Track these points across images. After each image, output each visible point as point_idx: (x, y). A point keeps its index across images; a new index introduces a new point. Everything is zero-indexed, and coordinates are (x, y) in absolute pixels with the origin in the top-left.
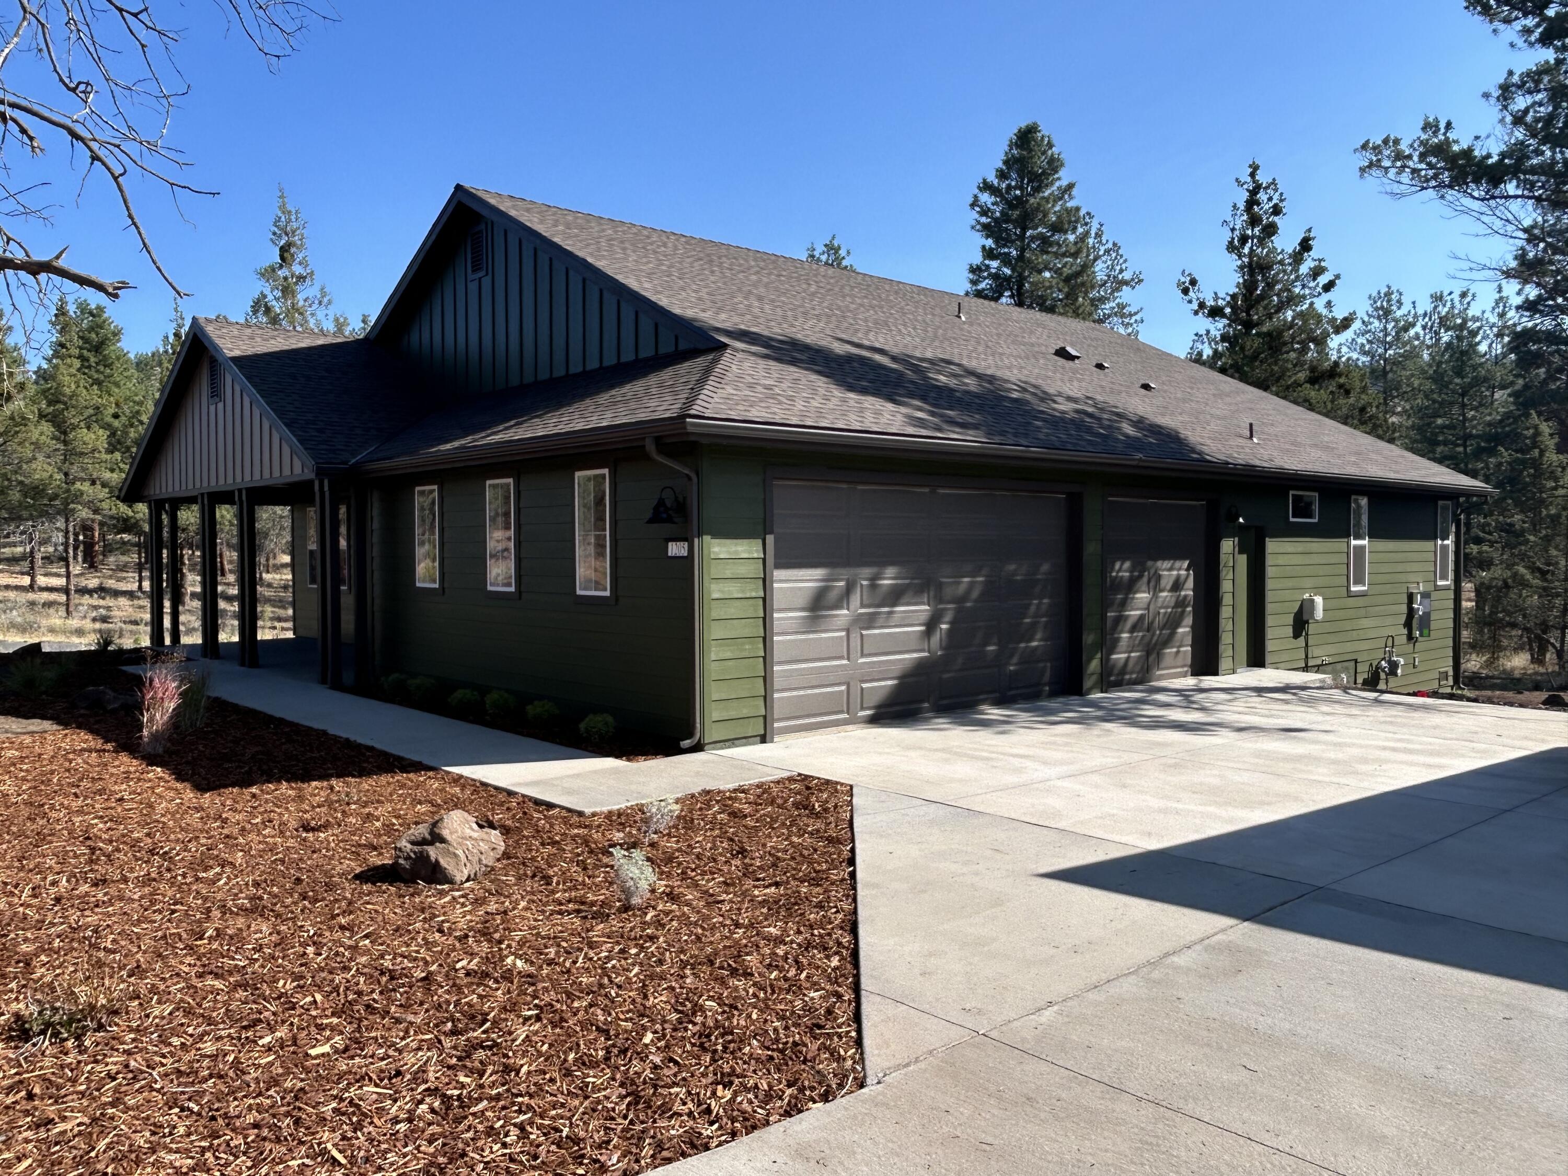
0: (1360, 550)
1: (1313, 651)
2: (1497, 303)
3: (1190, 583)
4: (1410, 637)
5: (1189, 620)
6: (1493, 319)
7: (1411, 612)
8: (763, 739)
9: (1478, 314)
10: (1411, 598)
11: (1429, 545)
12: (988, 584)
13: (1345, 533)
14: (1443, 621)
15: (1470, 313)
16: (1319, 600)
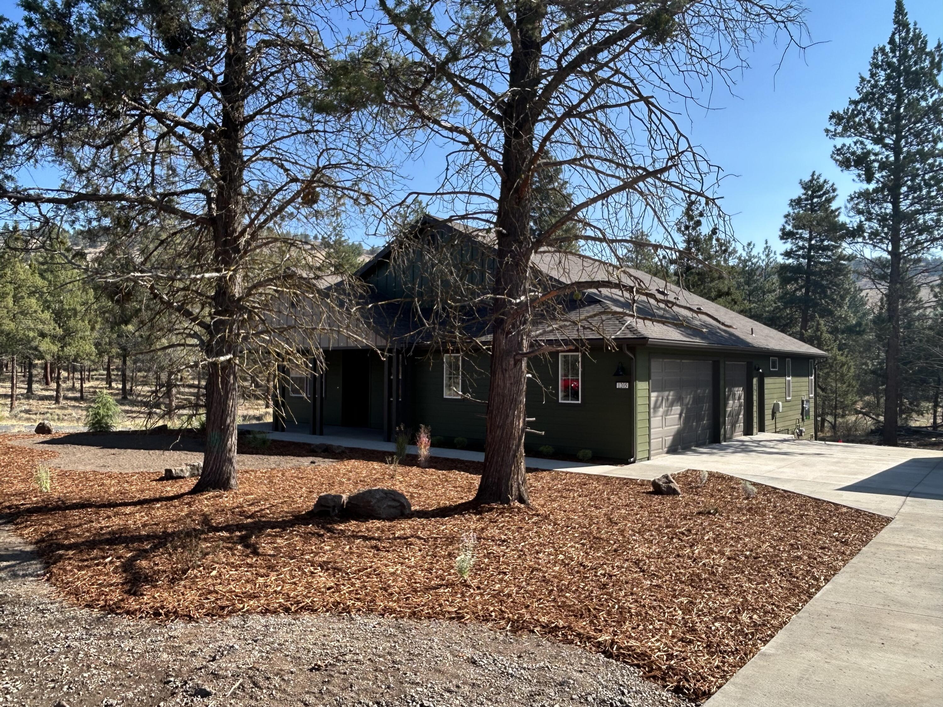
0: (789, 381)
1: (778, 425)
2: (765, 249)
3: (743, 397)
4: (803, 420)
5: (742, 413)
6: (763, 257)
7: (803, 408)
8: (648, 459)
9: (756, 254)
10: (803, 401)
11: (806, 379)
12: (694, 398)
13: (784, 375)
14: (812, 413)
15: (752, 254)
16: (780, 403)
